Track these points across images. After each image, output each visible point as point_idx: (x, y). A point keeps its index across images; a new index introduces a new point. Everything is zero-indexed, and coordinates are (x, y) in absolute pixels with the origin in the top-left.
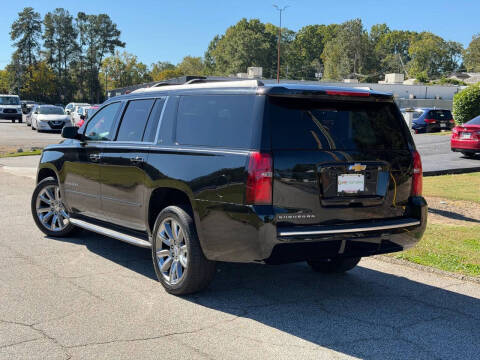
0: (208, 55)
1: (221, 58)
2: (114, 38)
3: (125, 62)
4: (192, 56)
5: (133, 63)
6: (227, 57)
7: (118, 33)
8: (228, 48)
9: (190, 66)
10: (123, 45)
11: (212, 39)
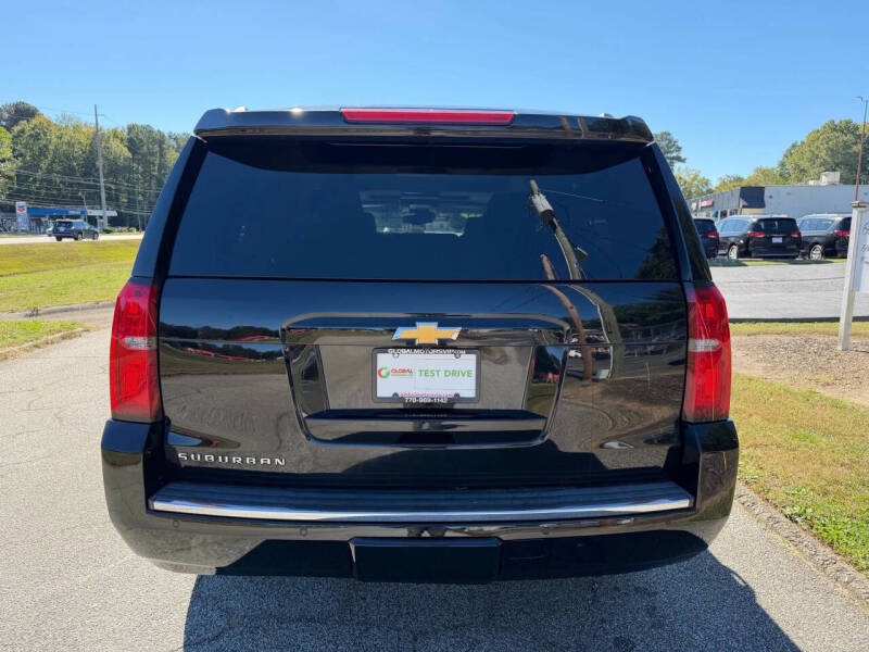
0: (783, 165)
1: (797, 166)
2: (674, 154)
3: (686, 178)
4: (764, 167)
5: (694, 179)
6: (805, 164)
7: (679, 149)
8: (808, 155)
9: (761, 177)
10: (683, 161)
11: (788, 146)
